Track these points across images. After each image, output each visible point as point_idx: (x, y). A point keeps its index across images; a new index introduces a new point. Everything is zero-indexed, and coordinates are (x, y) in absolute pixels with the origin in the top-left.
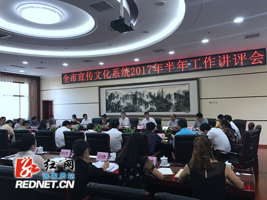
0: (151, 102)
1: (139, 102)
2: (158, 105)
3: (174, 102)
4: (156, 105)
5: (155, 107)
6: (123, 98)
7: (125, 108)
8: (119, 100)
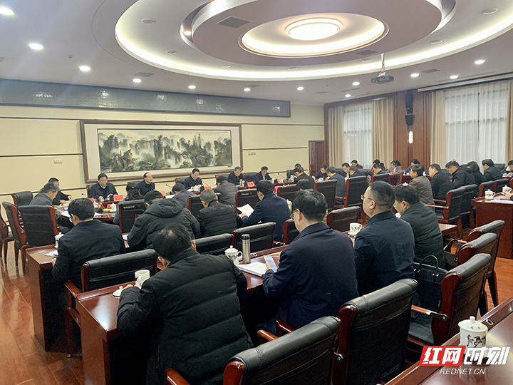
0: (184, 153)
1: (166, 154)
2: (194, 158)
3: (214, 153)
4: (192, 158)
5: (190, 161)
6: (136, 146)
7: (141, 163)
8: (129, 148)
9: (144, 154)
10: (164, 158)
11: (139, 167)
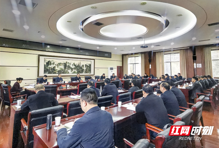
0: (74, 68)
1: (68, 68)
3: (85, 68)
4: (77, 70)
5: (76, 71)
6: (58, 65)
7: (59, 71)
8: (55, 65)
9: (60, 68)
10: (67, 70)
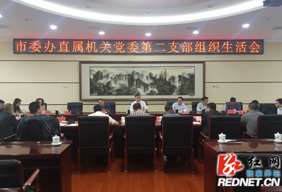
0: (152, 84)
1: (136, 84)
2: (160, 88)
3: (178, 84)
4: (157, 88)
5: (156, 90)
6: (115, 78)
7: (118, 90)
8: (110, 80)
9: (120, 84)
10: (135, 87)
11: (116, 93)
